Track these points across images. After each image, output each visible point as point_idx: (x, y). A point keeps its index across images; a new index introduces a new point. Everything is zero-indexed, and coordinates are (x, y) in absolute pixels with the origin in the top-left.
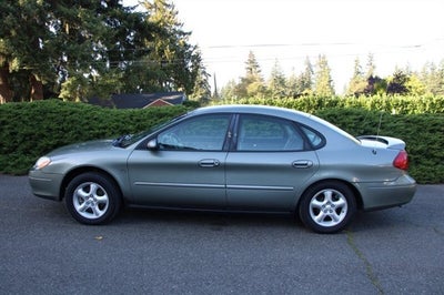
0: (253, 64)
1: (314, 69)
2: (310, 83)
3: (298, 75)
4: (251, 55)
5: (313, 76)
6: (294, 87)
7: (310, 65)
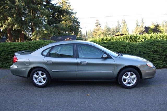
0: (98, 24)
1: (121, 25)
2: (119, 30)
3: (115, 27)
4: (97, 20)
5: (120, 27)
6: (113, 32)
7: (119, 23)
